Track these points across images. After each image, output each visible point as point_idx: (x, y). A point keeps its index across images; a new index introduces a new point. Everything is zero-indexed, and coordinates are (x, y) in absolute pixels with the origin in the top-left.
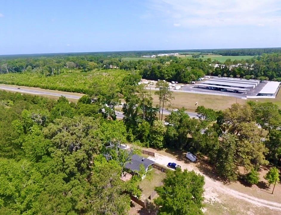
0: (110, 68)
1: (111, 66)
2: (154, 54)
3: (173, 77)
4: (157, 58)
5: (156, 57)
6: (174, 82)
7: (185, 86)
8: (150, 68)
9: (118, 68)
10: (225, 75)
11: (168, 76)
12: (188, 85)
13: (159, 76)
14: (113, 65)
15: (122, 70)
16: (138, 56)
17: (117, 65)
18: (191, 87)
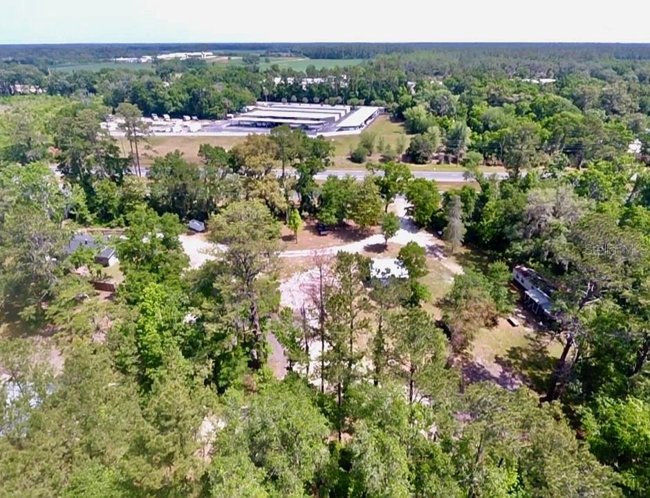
0: (15, 91)
1: (19, 88)
2: (149, 55)
3: (186, 108)
4: (155, 65)
5: (154, 62)
6: (187, 118)
7: (212, 123)
8: (128, 87)
9: (40, 91)
10: (294, 98)
11: (174, 105)
12: (219, 121)
13: (153, 105)
14: (23, 84)
15: (54, 96)
16: (102, 60)
17: (39, 84)
18: (224, 126)
